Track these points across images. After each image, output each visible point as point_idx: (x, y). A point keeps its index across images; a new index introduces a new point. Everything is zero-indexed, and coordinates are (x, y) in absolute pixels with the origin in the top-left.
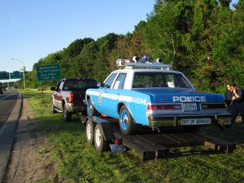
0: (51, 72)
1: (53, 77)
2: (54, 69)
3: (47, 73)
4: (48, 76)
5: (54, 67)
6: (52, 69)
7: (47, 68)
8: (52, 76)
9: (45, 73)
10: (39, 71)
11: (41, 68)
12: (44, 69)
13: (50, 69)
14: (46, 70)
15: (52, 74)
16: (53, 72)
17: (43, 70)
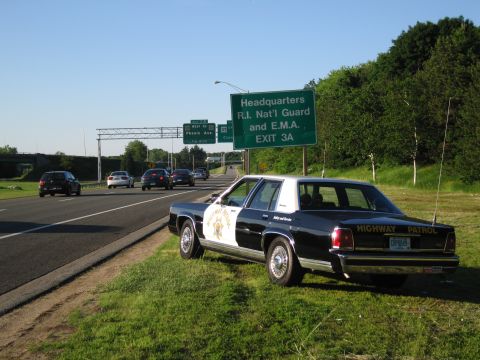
0: (281, 119)
1: (290, 137)
2: (292, 107)
3: (268, 121)
4: (269, 131)
5: (293, 101)
6: (286, 105)
7: (270, 103)
8: (287, 131)
9: (261, 121)
10: (240, 115)
11: (249, 104)
12: (260, 108)
13: (279, 108)
14: (265, 109)
15: (284, 125)
16: (289, 119)
17: (253, 110)
